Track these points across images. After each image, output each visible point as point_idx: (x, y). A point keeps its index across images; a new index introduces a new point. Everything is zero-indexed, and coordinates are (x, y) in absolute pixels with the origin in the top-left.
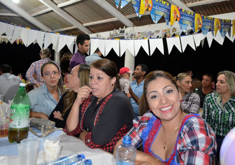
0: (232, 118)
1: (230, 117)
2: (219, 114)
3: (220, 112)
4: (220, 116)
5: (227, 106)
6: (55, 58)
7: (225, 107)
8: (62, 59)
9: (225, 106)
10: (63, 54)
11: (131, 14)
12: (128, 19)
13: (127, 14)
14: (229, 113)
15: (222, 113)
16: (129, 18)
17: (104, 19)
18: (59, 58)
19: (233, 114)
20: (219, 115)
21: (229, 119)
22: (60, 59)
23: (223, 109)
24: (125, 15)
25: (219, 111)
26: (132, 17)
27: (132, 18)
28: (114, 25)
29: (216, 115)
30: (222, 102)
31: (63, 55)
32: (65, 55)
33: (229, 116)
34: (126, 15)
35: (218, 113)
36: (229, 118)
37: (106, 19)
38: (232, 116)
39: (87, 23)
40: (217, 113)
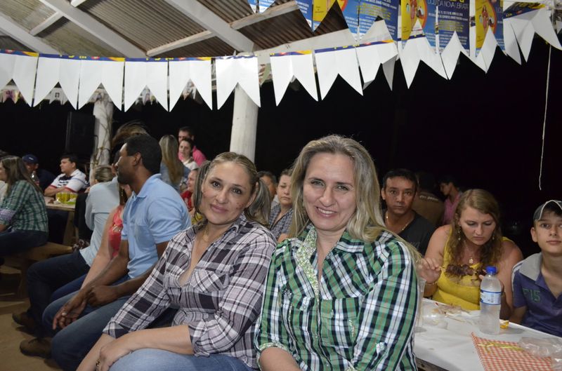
0: (342, 317)
1: (337, 316)
2: (301, 309)
3: (306, 302)
4: (305, 318)
5: (329, 272)
6: (97, 136)
7: (322, 279)
8: (115, 138)
9: (325, 275)
10: (118, 128)
11: (242, 17)
12: (238, 30)
13: (233, 19)
14: (334, 299)
15: (312, 302)
16: (238, 28)
17: (188, 36)
18: (108, 134)
19: (344, 300)
20: (302, 313)
21: (333, 325)
22: (111, 139)
23: (315, 288)
24: (229, 21)
25: (304, 295)
26: (244, 26)
27: (246, 27)
28: (213, 48)
29: (293, 312)
30: (315, 261)
31: (119, 130)
32: (121, 130)
33: (335, 312)
34: (232, 21)
35: (300, 304)
36: (333, 319)
37: (192, 35)
38: (341, 308)
39: (154, 48)
40: (295, 305)
